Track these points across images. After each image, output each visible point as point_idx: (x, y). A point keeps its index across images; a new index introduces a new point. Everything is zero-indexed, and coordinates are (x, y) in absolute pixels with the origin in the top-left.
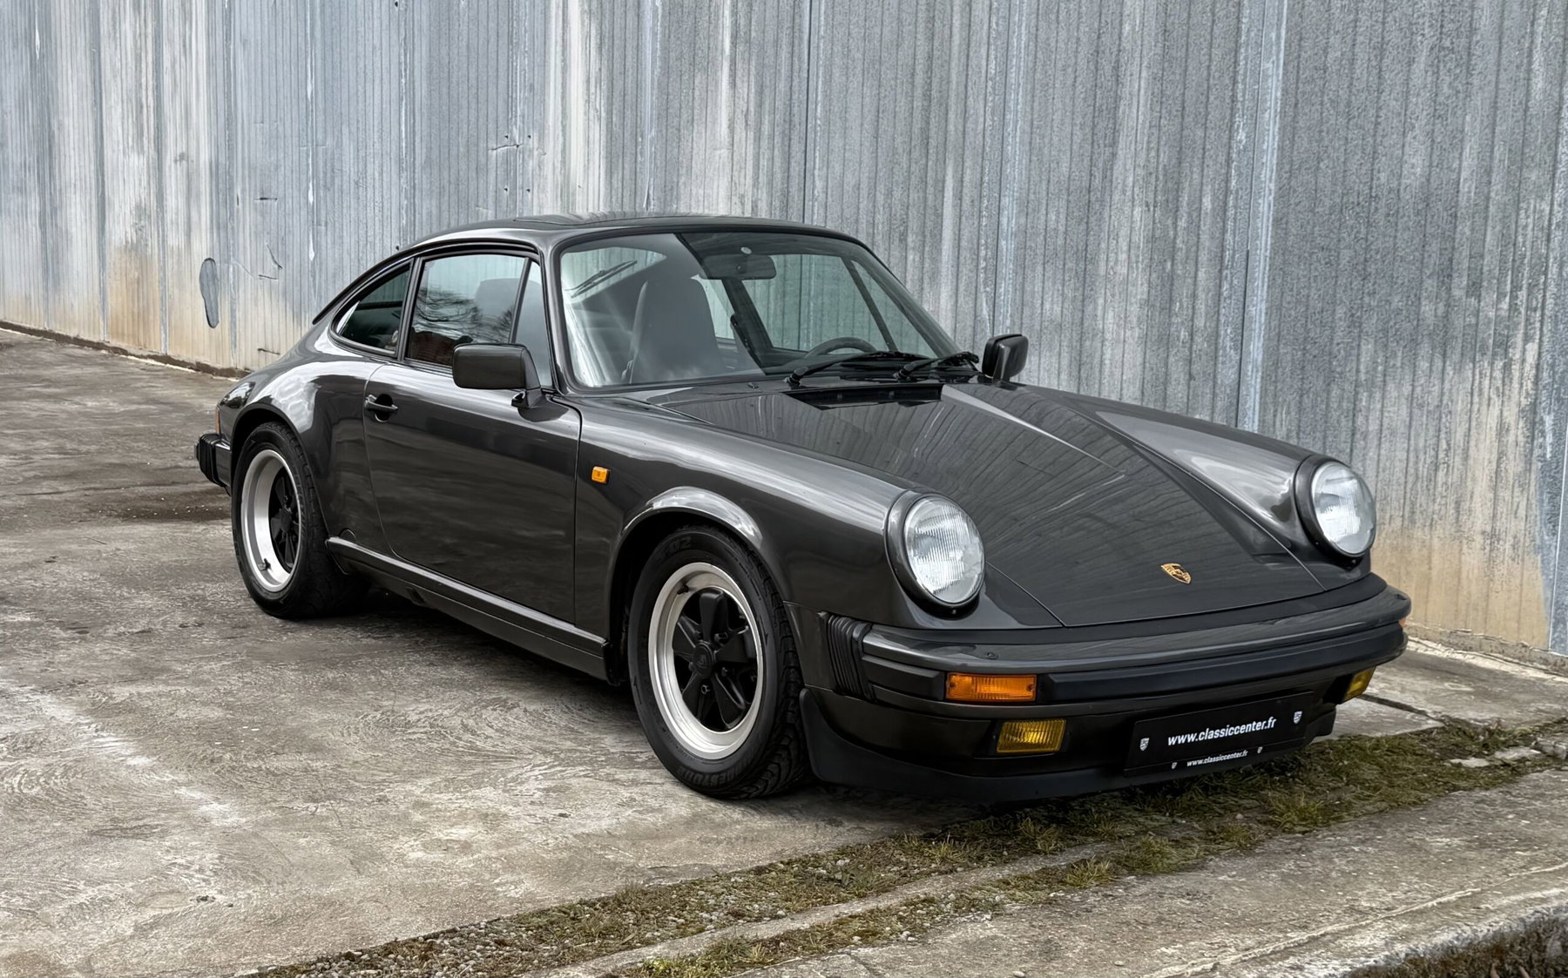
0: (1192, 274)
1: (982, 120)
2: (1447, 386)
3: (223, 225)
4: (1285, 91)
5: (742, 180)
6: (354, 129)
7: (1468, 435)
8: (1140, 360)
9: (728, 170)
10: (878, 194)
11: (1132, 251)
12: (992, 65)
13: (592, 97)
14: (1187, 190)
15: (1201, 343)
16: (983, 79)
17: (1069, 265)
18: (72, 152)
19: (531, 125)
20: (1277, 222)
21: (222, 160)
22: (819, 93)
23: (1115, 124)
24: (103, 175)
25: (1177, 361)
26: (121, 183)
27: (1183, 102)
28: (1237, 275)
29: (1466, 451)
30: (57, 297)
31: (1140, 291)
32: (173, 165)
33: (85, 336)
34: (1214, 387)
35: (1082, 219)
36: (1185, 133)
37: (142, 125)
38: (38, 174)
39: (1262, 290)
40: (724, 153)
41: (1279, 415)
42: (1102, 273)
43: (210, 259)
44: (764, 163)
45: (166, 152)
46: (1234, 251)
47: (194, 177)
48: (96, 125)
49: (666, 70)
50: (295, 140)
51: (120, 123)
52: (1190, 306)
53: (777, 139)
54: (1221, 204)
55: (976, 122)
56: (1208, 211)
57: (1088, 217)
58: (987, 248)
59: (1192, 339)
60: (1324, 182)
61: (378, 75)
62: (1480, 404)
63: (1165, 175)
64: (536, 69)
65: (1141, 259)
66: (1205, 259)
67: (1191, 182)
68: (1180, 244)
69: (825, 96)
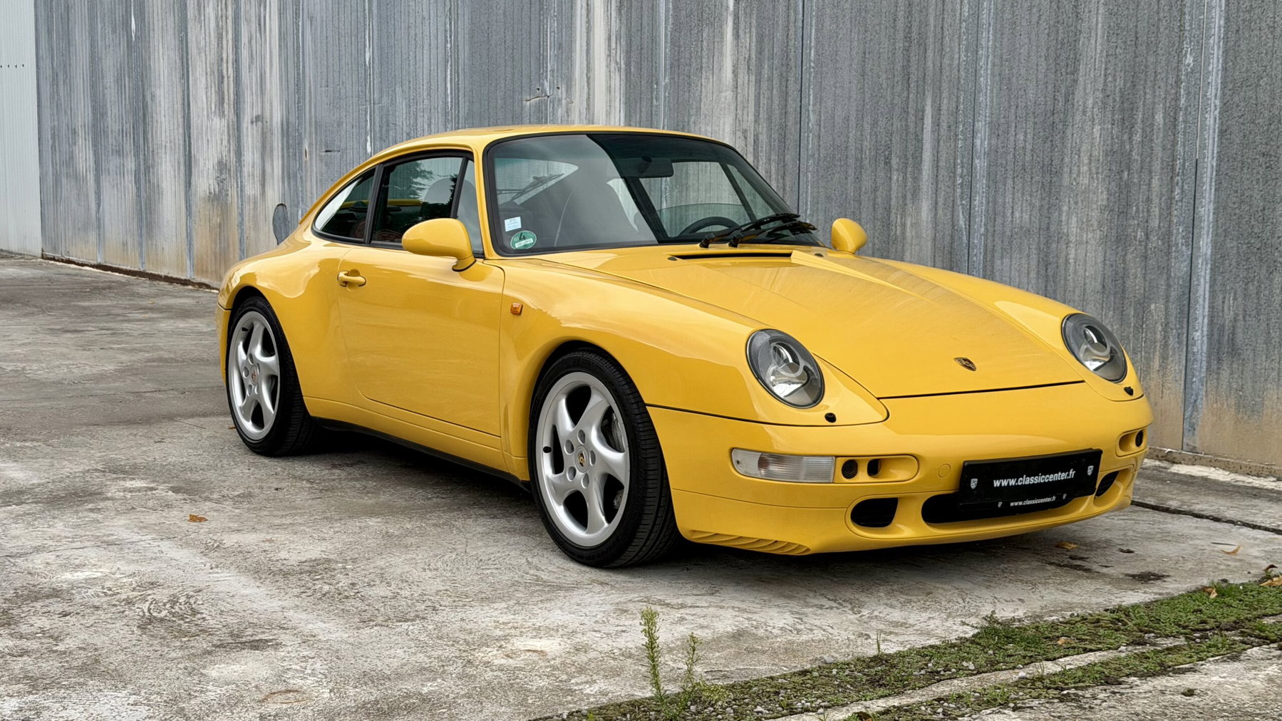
0: (1147, 182)
1: (957, 56)
3: (291, 176)
4: (1227, 20)
5: (745, 117)
6: (406, 89)
8: (1100, 259)
9: (733, 108)
10: (865, 125)
11: (1093, 164)
12: (966, 9)
13: (613, 55)
14: (1141, 109)
15: (1155, 241)
16: (957, 21)
17: (1037, 178)
18: (163, 117)
19: (560, 79)
20: (1222, 133)
21: (293, 119)
22: (813, 40)
23: (1075, 54)
24: (189, 137)
25: (1136, 257)
26: (205, 141)
27: (1136, 33)
28: (1188, 181)
30: (150, 242)
31: (1102, 198)
32: (250, 124)
33: (175, 276)
34: (1168, 279)
35: (1047, 138)
36: (1137, 60)
37: (223, 92)
38: (134, 138)
39: (1210, 192)
40: (728, 94)
41: (1226, 301)
42: (1066, 181)
43: (281, 204)
44: (764, 101)
45: (244, 114)
46: (1184, 160)
47: (269, 135)
48: (184, 95)
49: (677, 27)
50: (355, 100)
51: (204, 91)
52: (1145, 210)
53: (776, 81)
54: (1172, 120)
55: (952, 58)
56: (1161, 126)
57: (1052, 136)
58: (962, 167)
59: (1147, 238)
60: (1265, 98)
61: (427, 42)
63: (1121, 97)
64: (564, 30)
65: (1100, 171)
66: (1159, 167)
67: (1144, 102)
68: (1135, 156)
69: (818, 42)
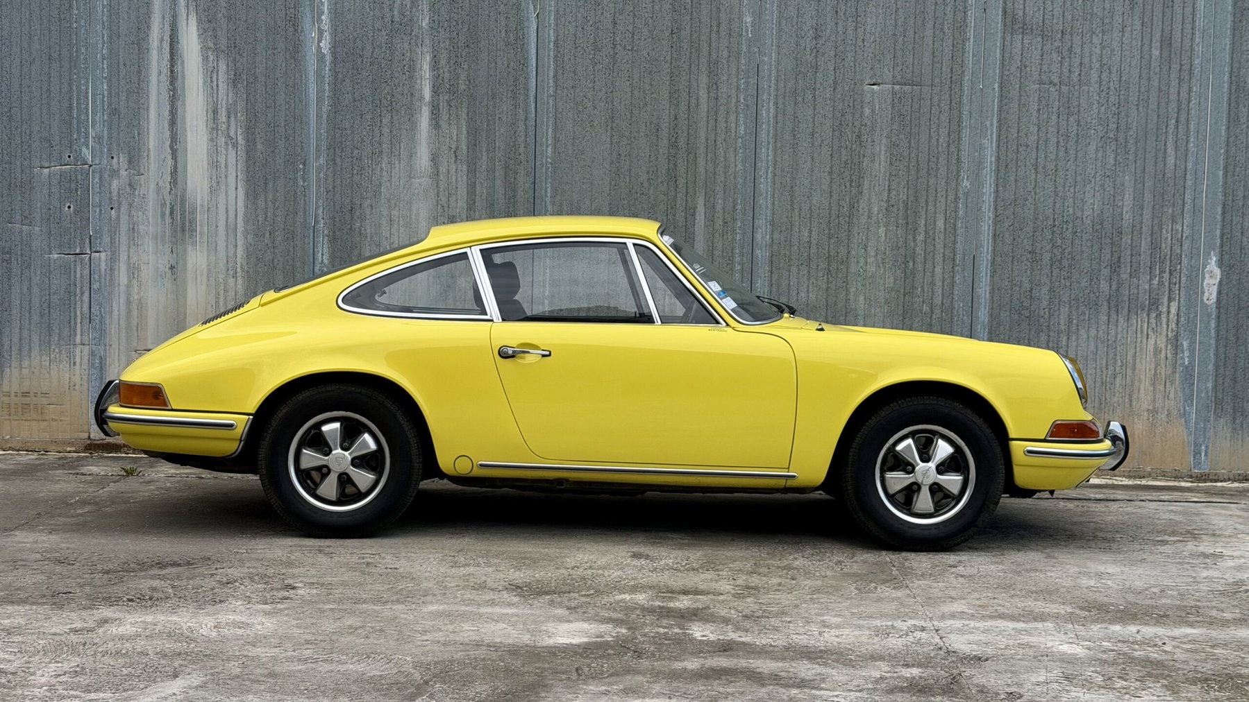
0: (930, 270)
1: (733, 165)
2: (1120, 329)
7: (1135, 356)
9: (431, 194)
11: (879, 256)
12: (742, 128)
14: (923, 216)
15: (939, 313)
16: (732, 137)
17: (823, 266)
19: (115, 147)
20: (997, 236)
22: (550, 139)
23: (859, 172)
27: (918, 161)
28: (967, 270)
29: (1134, 365)
31: (890, 282)
35: (832, 235)
36: (920, 180)
39: (986, 279)
44: (481, 190)
46: (963, 254)
49: (339, 109)
52: (930, 290)
53: (499, 173)
54: (952, 226)
55: (726, 167)
56: (942, 230)
57: (838, 234)
59: (932, 312)
62: (1142, 337)
63: (904, 207)
65: (886, 261)
66: (940, 260)
67: (927, 211)
68: (918, 250)
69: (556, 140)
